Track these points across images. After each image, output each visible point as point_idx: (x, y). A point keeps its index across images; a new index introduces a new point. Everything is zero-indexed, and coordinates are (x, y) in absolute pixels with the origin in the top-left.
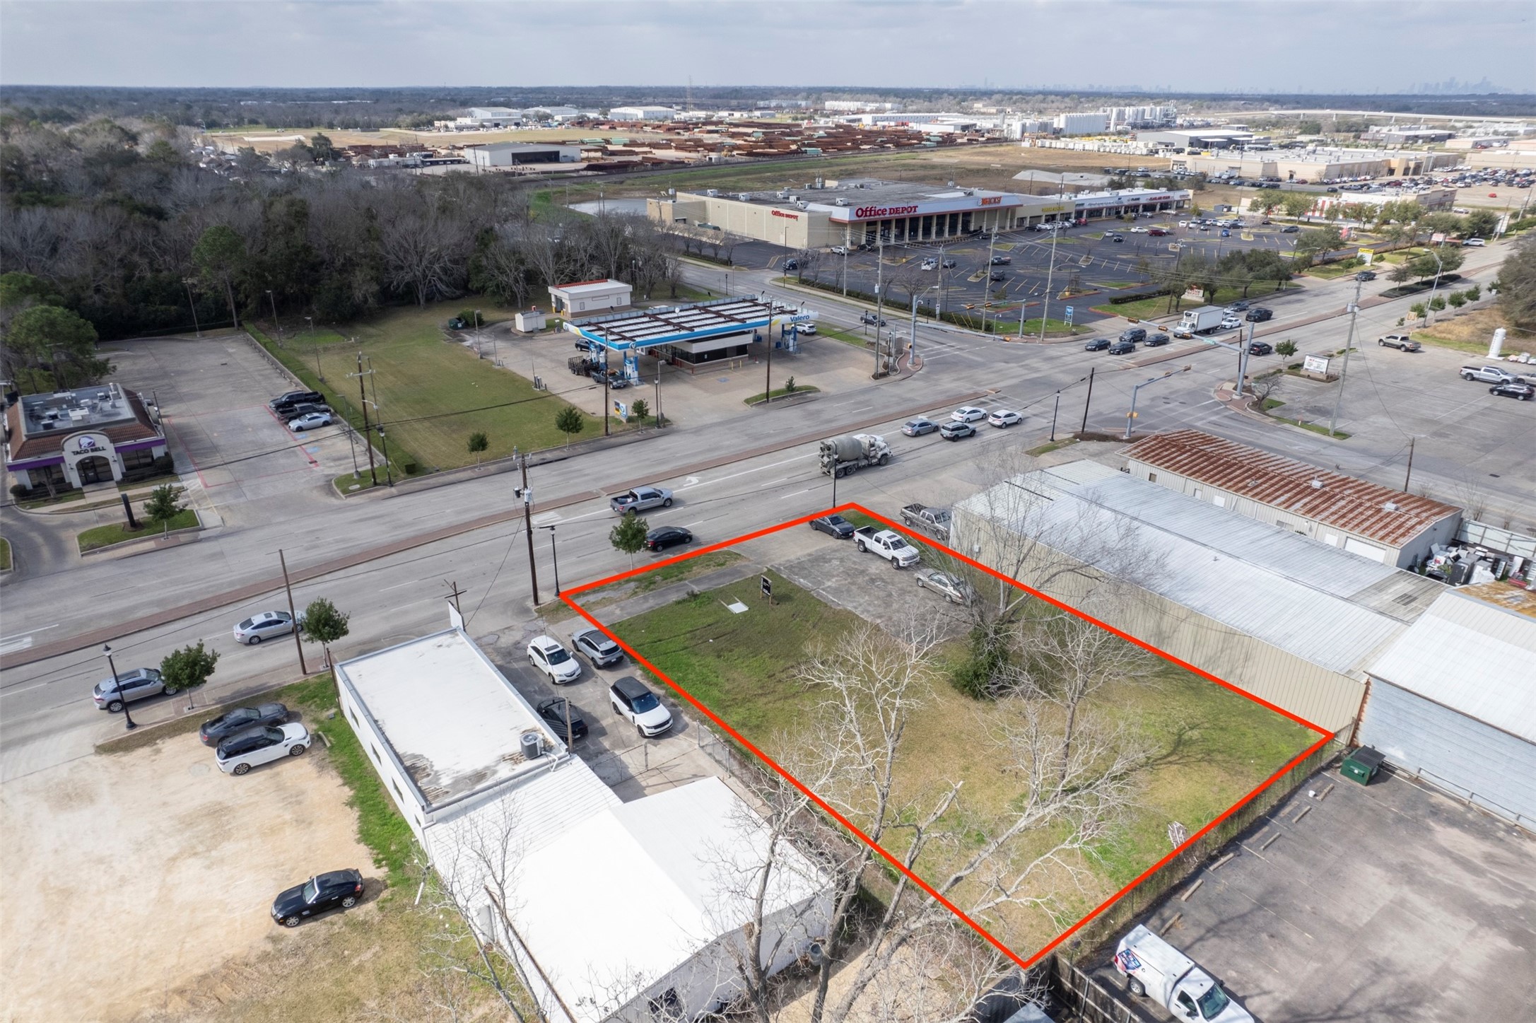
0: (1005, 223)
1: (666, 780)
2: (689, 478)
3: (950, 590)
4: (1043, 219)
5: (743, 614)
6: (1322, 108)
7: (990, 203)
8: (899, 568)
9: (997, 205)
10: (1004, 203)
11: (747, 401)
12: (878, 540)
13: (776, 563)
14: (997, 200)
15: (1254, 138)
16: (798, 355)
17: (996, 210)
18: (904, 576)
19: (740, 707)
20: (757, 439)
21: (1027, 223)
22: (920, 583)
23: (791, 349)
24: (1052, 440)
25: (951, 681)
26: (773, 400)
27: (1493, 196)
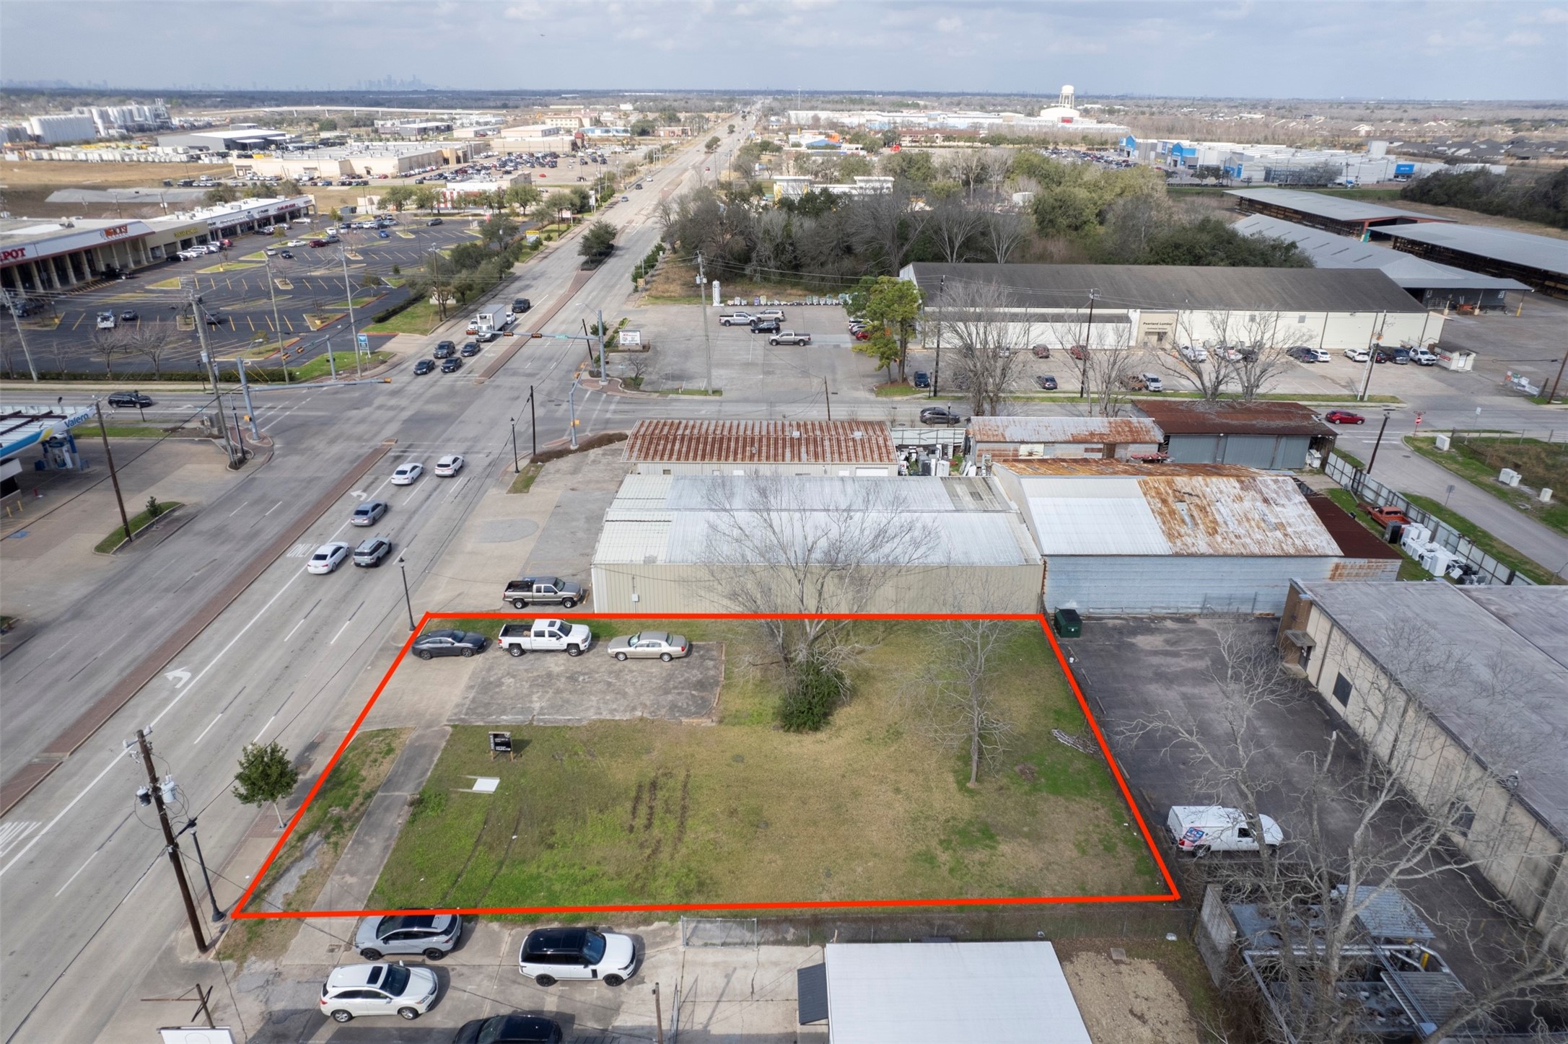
0: (139, 256)
1: (713, 1005)
2: (170, 675)
3: (665, 648)
4: (179, 245)
5: (499, 787)
6: (311, 104)
7: (115, 232)
8: (580, 653)
9: (124, 236)
10: (133, 232)
11: (102, 548)
12: (540, 634)
13: (448, 712)
14: (123, 228)
15: (288, 137)
16: (86, 471)
17: (123, 242)
18: (591, 660)
19: (655, 880)
20: (190, 589)
21: (163, 254)
22: (621, 657)
23: (70, 465)
24: (517, 471)
25: (783, 727)
26: (139, 535)
27: (543, 176)
